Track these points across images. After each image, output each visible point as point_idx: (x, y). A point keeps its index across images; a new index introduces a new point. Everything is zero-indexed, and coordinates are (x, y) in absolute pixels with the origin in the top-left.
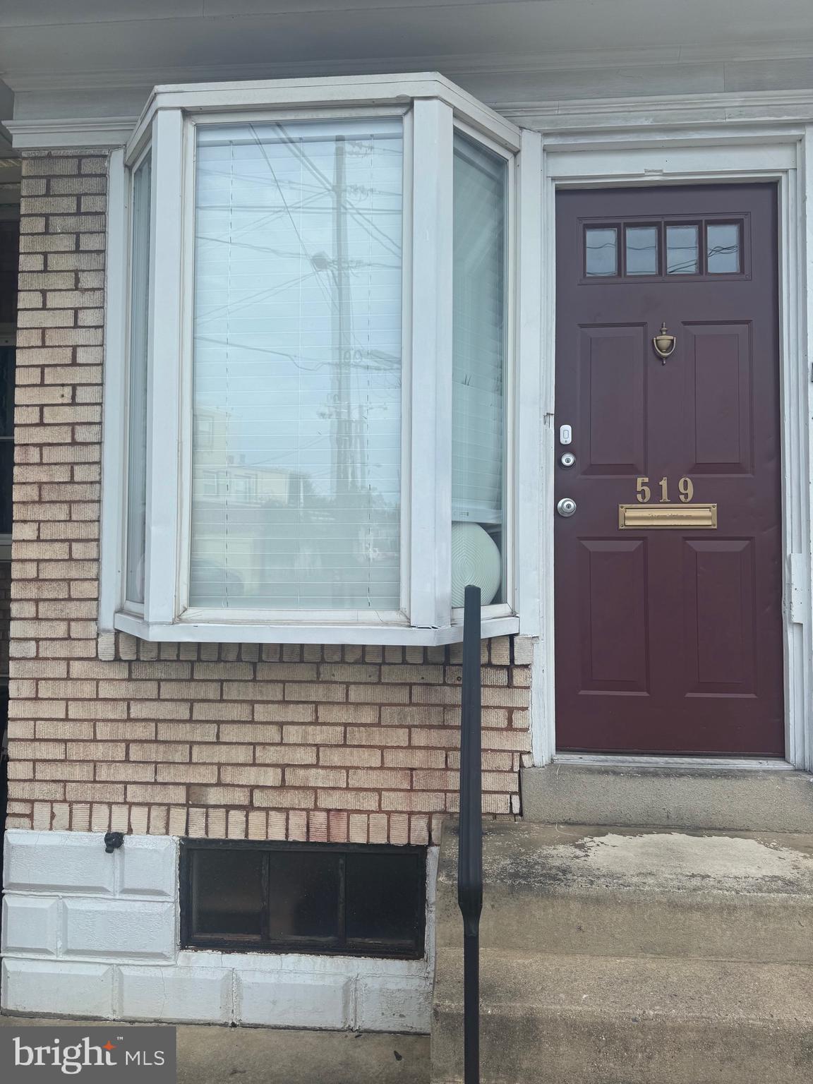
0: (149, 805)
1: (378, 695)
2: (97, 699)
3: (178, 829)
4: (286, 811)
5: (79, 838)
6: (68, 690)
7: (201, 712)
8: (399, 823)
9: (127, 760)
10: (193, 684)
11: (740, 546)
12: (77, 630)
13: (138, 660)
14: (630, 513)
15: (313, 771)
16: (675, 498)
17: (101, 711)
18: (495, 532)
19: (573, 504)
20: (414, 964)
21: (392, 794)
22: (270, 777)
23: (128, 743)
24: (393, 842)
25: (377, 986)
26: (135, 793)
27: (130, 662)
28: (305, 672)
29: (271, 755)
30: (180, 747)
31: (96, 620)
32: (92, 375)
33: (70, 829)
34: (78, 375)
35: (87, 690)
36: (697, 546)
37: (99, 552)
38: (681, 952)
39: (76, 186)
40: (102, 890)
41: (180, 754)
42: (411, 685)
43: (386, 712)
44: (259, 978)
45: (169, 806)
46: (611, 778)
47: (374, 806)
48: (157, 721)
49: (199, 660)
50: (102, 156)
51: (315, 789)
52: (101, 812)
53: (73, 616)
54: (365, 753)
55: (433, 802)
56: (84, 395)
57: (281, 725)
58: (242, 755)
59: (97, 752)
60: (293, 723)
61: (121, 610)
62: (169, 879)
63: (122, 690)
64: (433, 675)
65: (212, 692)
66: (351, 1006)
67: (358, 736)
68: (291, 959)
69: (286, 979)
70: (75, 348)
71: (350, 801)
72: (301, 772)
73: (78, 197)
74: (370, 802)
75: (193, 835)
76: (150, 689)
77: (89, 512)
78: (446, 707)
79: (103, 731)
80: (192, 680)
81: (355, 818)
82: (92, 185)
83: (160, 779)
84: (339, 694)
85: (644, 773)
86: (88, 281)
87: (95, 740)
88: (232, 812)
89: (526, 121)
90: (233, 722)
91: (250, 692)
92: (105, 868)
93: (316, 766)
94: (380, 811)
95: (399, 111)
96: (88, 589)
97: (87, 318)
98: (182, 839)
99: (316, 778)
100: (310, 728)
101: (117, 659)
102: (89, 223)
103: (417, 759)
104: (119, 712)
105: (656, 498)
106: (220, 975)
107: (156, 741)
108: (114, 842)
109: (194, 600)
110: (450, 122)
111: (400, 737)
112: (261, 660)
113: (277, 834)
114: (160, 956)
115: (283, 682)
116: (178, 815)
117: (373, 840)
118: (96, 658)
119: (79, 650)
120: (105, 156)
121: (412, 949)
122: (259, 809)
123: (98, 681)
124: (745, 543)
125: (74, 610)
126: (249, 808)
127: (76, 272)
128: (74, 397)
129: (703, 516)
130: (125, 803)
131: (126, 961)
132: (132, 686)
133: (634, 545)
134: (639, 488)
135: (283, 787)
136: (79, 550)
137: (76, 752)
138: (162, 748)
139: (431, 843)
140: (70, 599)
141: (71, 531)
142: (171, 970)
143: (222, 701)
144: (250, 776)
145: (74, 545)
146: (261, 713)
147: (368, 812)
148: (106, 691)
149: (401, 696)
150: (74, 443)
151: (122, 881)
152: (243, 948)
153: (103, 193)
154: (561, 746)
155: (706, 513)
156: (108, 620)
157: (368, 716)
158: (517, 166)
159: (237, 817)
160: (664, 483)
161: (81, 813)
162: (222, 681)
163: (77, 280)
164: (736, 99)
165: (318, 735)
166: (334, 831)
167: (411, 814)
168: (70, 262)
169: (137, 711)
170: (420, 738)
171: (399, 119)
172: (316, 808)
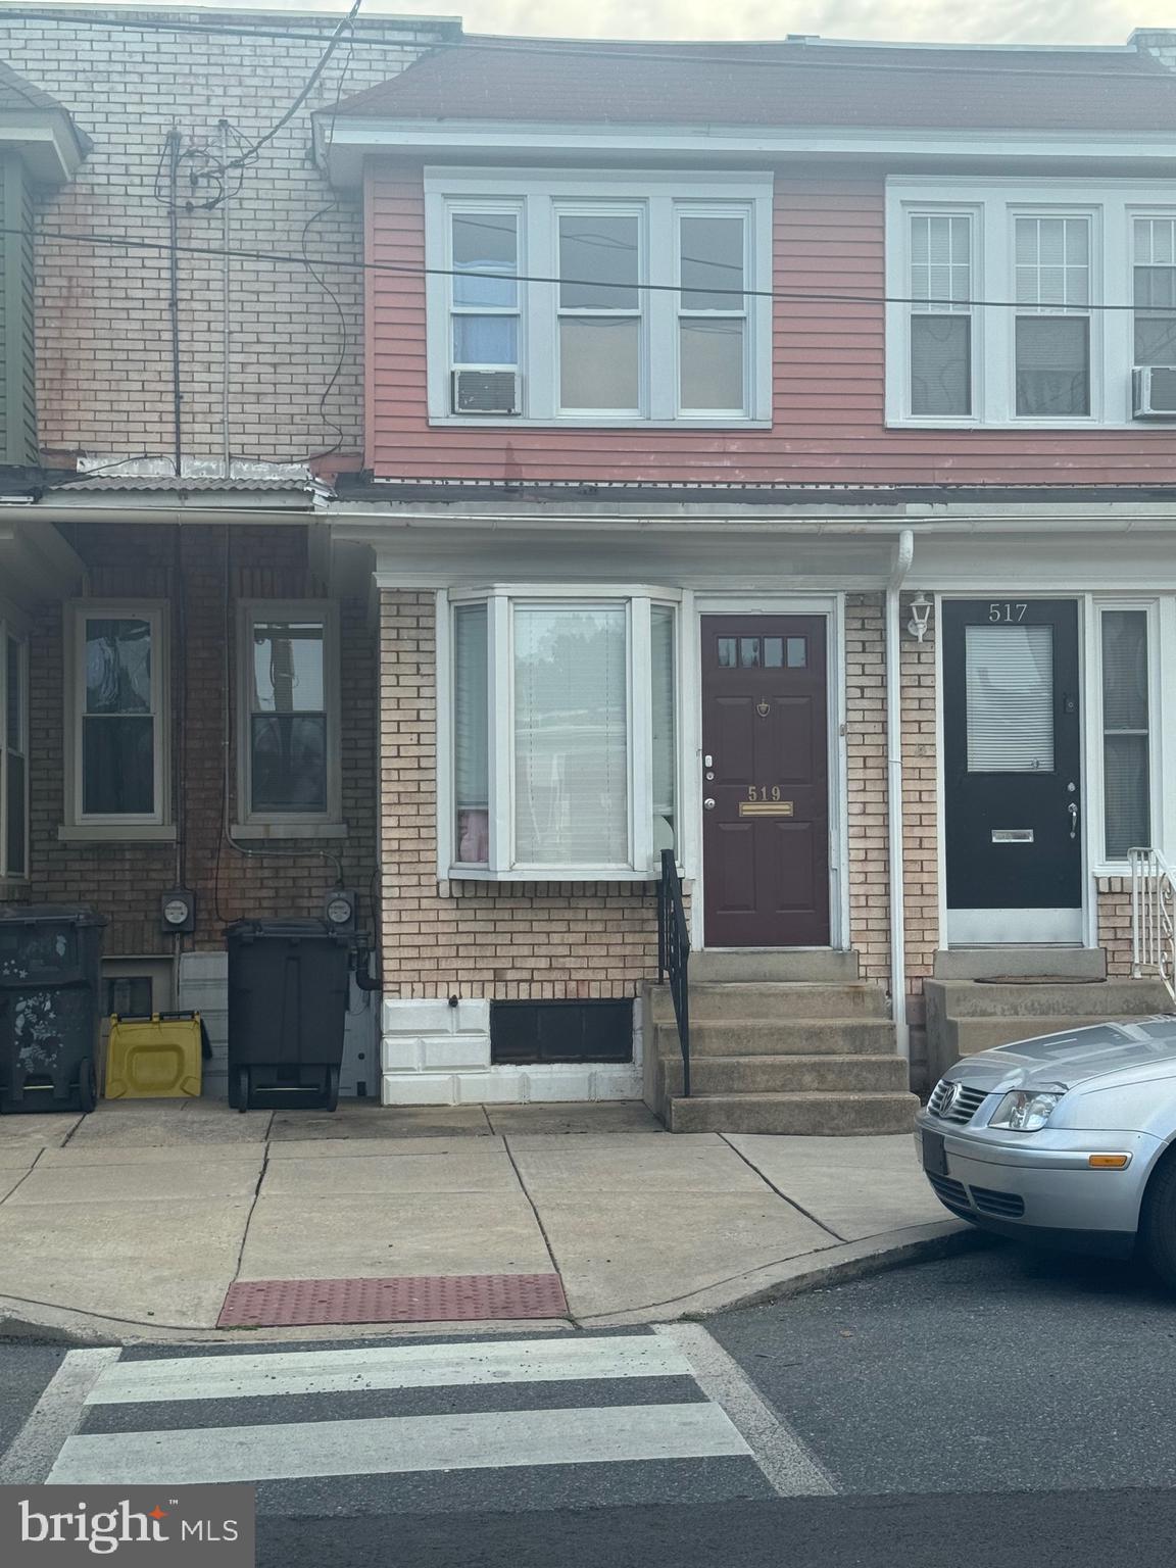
0: (472, 982)
1: (605, 915)
2: (438, 921)
3: (489, 995)
4: (553, 982)
5: (430, 1002)
6: (420, 916)
7: (501, 927)
8: (618, 986)
9: (457, 956)
10: (496, 911)
11: (805, 826)
12: (424, 880)
13: (463, 897)
14: (745, 808)
15: (568, 959)
16: (770, 799)
17: (440, 928)
18: (670, 819)
19: (713, 802)
20: (627, 1065)
21: (614, 970)
22: (543, 963)
23: (458, 946)
24: (614, 997)
25: (607, 1077)
26: (462, 975)
27: (457, 898)
28: (562, 903)
29: (543, 951)
30: (490, 947)
31: (435, 874)
32: (429, 727)
33: (424, 998)
34: (421, 727)
35: (432, 916)
36: (782, 826)
37: (436, 834)
38: (766, 1016)
39: (415, 610)
40: (447, 1031)
41: (490, 952)
42: (623, 909)
43: (609, 924)
44: (540, 1076)
45: (483, 982)
46: (734, 956)
47: (604, 977)
48: (475, 933)
49: (500, 897)
50: (431, 593)
51: (569, 969)
52: (443, 988)
53: (422, 872)
54: (597, 948)
55: (636, 974)
56: (424, 739)
57: (548, 933)
58: (526, 951)
59: (439, 952)
60: (555, 932)
61: (451, 868)
62: (485, 1023)
63: (453, 915)
64: (635, 903)
65: (507, 915)
66: (593, 1089)
67: (594, 938)
68: (556, 1067)
69: (554, 1076)
70: (418, 710)
71: (590, 975)
72: (561, 960)
73: (418, 617)
74: (601, 975)
75: (498, 998)
76: (470, 914)
77: (429, 810)
78: (644, 921)
79: (442, 940)
80: (495, 908)
81: (592, 984)
82: (426, 610)
83: (478, 967)
84: (581, 915)
85: (753, 953)
86: (425, 669)
87: (437, 945)
88: (521, 984)
89: (684, 584)
90: (520, 932)
91: (530, 915)
92: (447, 1020)
93: (570, 956)
94: (607, 980)
95: (625, 601)
96: (429, 856)
97: (425, 692)
98: (492, 1000)
99: (570, 963)
100: (566, 935)
101: (451, 897)
102: (425, 634)
103: (628, 950)
104: (452, 928)
105: (759, 799)
106: (517, 1076)
107: (475, 944)
108: (453, 1002)
109: (517, 860)
110: (649, 602)
111: (618, 938)
112: (536, 896)
113: (548, 995)
114: (483, 1067)
115: (549, 909)
116: (489, 987)
117: (603, 996)
118: (438, 896)
119: (426, 892)
120: (433, 593)
121: (627, 1058)
122: (537, 981)
123: (438, 910)
124: (808, 824)
125: (421, 868)
126: (531, 981)
127: (418, 664)
128: (419, 740)
129: (784, 809)
130: (457, 981)
131: (460, 1072)
132: (459, 913)
133: (746, 827)
134: (750, 793)
135: (551, 968)
136: (424, 833)
137: (426, 952)
138: (478, 948)
139: (636, 996)
140: (419, 862)
141: (419, 821)
142: (488, 1075)
143: (513, 920)
144: (531, 963)
145: (421, 829)
146: (536, 927)
147: (600, 981)
148: (443, 916)
149: (618, 915)
150: (419, 768)
151: (458, 1026)
152: (528, 1063)
153: (433, 616)
154: (707, 944)
155: (787, 807)
156: (443, 874)
157: (599, 927)
158: (680, 609)
159: (524, 986)
160: (764, 790)
161: (430, 989)
162: (512, 909)
163: (418, 669)
164: (801, 578)
165: (570, 938)
166: (580, 992)
167: (624, 980)
168: (414, 658)
169: (462, 927)
170: (629, 939)
171: (624, 604)
172: (570, 980)
